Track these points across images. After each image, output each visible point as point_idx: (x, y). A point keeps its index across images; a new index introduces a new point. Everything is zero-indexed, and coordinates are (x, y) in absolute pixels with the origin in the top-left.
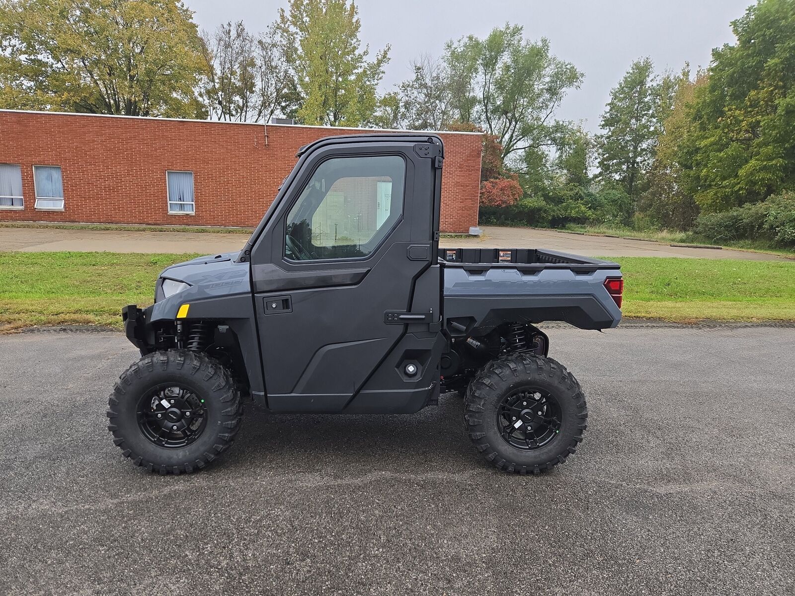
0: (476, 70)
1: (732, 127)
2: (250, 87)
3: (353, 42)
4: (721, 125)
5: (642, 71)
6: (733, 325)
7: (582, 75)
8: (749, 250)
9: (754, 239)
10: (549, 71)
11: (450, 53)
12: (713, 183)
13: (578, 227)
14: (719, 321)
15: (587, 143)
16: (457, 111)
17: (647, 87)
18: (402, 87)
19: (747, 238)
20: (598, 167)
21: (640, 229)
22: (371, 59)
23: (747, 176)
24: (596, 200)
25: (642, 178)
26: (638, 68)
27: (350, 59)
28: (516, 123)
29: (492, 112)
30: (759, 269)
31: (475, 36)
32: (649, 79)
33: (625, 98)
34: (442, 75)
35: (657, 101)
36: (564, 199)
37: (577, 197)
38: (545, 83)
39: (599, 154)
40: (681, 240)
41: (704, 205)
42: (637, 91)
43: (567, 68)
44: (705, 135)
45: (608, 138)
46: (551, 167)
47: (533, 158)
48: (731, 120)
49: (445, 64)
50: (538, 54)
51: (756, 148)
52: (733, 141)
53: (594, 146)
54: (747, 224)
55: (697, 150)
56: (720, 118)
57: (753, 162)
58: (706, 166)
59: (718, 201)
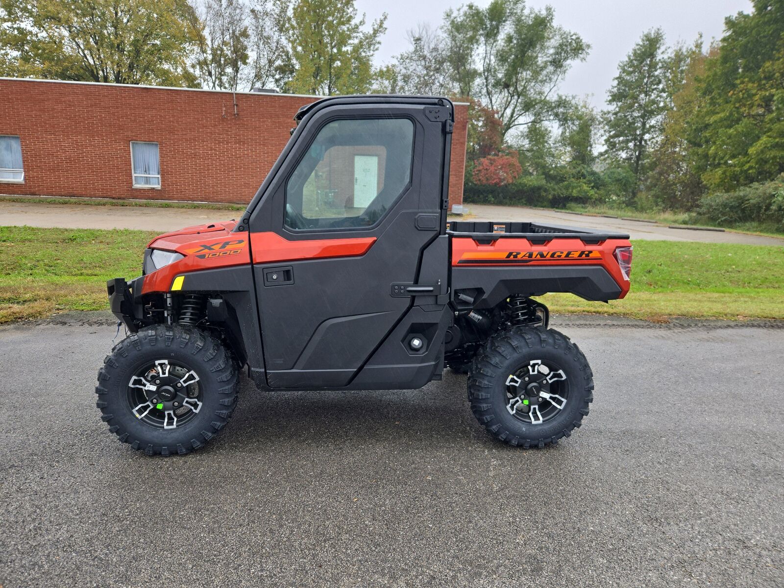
0: (477, 41)
1: (744, 101)
2: (244, 58)
3: (349, 11)
4: (733, 100)
5: (652, 44)
6: (712, 324)
7: (588, 46)
8: (755, 233)
9: (761, 222)
10: (554, 42)
11: (449, 22)
12: (722, 162)
13: (579, 207)
14: (697, 318)
15: (593, 119)
16: (456, 85)
17: (657, 60)
18: (402, 58)
19: (753, 220)
20: (603, 145)
21: (642, 210)
22: (367, 29)
23: (758, 154)
24: (599, 179)
25: (648, 156)
26: (648, 40)
27: (346, 29)
28: (519, 98)
29: (493, 86)
30: (759, 255)
31: (475, 4)
32: (659, 51)
33: (634, 72)
34: (441, 46)
35: (668, 74)
36: (565, 178)
37: (580, 176)
38: (549, 55)
39: (605, 131)
40: (683, 221)
41: (711, 184)
42: (647, 64)
43: (572, 39)
44: (715, 110)
45: (616, 114)
46: (554, 144)
47: (536, 134)
48: (743, 94)
49: (445, 35)
50: (541, 24)
51: (768, 123)
52: (745, 117)
53: (600, 123)
54: (754, 205)
55: (707, 126)
56: (732, 92)
57: (764, 139)
58: (714, 143)
59: (726, 181)
